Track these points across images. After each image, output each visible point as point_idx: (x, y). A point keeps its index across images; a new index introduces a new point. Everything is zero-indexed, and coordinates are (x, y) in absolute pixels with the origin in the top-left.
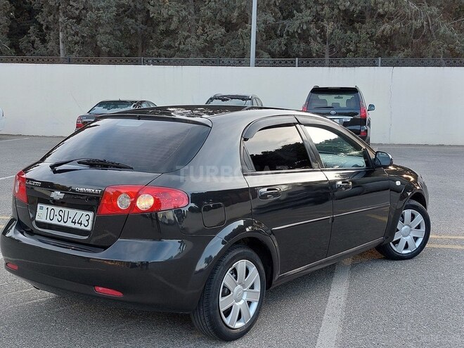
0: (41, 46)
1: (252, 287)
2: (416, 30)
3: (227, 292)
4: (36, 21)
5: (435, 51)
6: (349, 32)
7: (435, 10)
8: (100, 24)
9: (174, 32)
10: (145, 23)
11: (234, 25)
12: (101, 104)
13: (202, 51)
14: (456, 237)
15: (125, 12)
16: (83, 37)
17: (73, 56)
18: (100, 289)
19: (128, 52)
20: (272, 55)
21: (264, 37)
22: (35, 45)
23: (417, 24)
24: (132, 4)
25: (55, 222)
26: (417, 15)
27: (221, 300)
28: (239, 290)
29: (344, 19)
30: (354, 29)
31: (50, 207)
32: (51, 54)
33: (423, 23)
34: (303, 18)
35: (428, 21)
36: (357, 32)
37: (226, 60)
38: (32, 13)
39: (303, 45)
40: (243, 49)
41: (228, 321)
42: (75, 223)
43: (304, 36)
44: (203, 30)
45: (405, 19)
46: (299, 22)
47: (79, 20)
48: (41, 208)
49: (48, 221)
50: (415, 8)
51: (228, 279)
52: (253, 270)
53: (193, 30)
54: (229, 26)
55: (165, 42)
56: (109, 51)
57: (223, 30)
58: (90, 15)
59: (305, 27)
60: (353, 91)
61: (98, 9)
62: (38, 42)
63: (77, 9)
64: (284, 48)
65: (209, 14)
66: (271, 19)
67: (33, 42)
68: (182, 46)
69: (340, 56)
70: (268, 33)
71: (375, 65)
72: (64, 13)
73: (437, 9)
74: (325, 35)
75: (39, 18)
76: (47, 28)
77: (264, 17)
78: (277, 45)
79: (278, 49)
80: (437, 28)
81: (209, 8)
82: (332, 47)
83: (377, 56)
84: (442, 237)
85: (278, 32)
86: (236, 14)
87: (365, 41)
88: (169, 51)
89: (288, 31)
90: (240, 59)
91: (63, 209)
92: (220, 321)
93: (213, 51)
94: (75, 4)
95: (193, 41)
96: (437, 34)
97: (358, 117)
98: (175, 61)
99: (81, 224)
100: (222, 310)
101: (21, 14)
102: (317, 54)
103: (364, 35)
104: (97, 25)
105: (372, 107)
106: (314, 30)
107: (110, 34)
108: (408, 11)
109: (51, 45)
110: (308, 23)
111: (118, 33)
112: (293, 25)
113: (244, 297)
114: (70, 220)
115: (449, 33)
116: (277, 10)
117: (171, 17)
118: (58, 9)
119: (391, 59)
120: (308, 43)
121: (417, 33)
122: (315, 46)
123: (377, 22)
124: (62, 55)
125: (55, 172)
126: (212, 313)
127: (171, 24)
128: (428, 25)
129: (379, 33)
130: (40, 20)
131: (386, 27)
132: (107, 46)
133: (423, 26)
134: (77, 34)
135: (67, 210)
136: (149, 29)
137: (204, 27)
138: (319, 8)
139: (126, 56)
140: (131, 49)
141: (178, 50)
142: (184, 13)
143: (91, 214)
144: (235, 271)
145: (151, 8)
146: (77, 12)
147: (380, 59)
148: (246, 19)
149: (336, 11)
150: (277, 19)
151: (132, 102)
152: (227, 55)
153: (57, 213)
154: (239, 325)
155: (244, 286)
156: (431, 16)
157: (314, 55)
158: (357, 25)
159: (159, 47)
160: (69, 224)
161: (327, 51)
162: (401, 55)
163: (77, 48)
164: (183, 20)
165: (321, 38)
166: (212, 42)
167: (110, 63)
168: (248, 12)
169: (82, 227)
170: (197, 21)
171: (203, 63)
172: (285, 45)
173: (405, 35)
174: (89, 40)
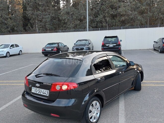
0: (31, 29)
1: (98, 109)
2: (131, 18)
3: (91, 112)
4: (30, 22)
5: (137, 24)
6: (113, 20)
7: (136, 13)
8: (47, 22)
9: (66, 23)
10: (58, 21)
11: (82, 20)
12: (48, 44)
13: (74, 27)
14: (152, 82)
15: (53, 18)
16: (42, 26)
17: (40, 31)
18: (53, 114)
19: (54, 29)
20: (93, 27)
21: (90, 23)
22: (30, 29)
23: (131, 17)
24: (55, 16)
25: (37, 93)
26: (131, 14)
27: (89, 114)
28: (94, 110)
29: (111, 17)
30: (114, 19)
31: (36, 88)
32: (34, 31)
33: (133, 16)
34: (100, 17)
35: (134, 16)
36: (115, 20)
37: (80, 30)
38: (29, 20)
39: (101, 24)
40: (85, 26)
41: (91, 120)
42: (43, 93)
43: (101, 22)
44: (74, 22)
45: (128, 15)
46: (99, 18)
47: (41, 21)
48: (33, 88)
49: (35, 92)
50: (131, 12)
51: (91, 108)
52: (98, 103)
53: (71, 22)
54: (81, 20)
55: (64, 26)
56: (50, 29)
57: (79, 22)
58: (44, 20)
59: (101, 19)
60: (116, 37)
61: (46, 18)
62: (31, 28)
63: (40, 18)
64: (96, 25)
65: (75, 17)
66: (92, 18)
67: (29, 28)
68: (69, 27)
69: (111, 27)
70: (91, 22)
71: (121, 29)
72: (37, 20)
73: (137, 13)
74: (106, 21)
75: (31, 21)
76: (33, 24)
77: (90, 17)
78: (94, 25)
79: (94, 26)
80: (137, 17)
81: (75, 16)
82: (109, 24)
83: (121, 26)
84: (148, 81)
85: (94, 21)
86: (82, 17)
87: (118, 22)
88: (65, 28)
89: (97, 21)
90: (84, 29)
91: (40, 89)
92: (89, 121)
93: (77, 27)
94: (40, 17)
95: (71, 25)
96: (137, 19)
97: (118, 44)
98: (67, 31)
99: (45, 94)
100: (90, 117)
101: (26, 20)
102: (105, 26)
103: (117, 21)
104: (46, 22)
105: (121, 41)
106: (103, 20)
107: (49, 24)
108: (129, 13)
109: (34, 28)
110: (102, 18)
111: (52, 24)
112: (98, 19)
113: (96, 112)
114: (42, 93)
115: (140, 19)
116: (93, 15)
117: (65, 19)
118: (35, 19)
119: (125, 27)
120: (102, 24)
121: (132, 19)
122: (104, 24)
123: (120, 17)
124: (37, 31)
125: (37, 77)
126: (87, 119)
127: (65, 21)
128: (135, 17)
129: (121, 20)
130: (31, 22)
131: (123, 18)
132: (49, 28)
133: (133, 17)
134: (41, 25)
135: (41, 89)
136: (59, 22)
137: (74, 21)
138: (105, 14)
139: (54, 30)
140: (55, 28)
141: (68, 28)
142: (69, 18)
143: (48, 91)
144: (93, 105)
145: (60, 17)
146: (40, 19)
147: (122, 27)
148: (85, 18)
149: (109, 15)
150: (93, 18)
151: (56, 43)
152: (81, 28)
153: (38, 90)
154: (95, 121)
155: (95, 109)
156: (135, 14)
157: (104, 27)
158: (115, 18)
159: (62, 27)
160: (42, 94)
161: (107, 26)
162: (128, 25)
163: (41, 29)
164: (68, 20)
165: (105, 22)
166: (76, 25)
167: (50, 32)
168: (86, 16)
169: (46, 95)
170: (72, 20)
171: (74, 31)
172: (96, 24)
173: (128, 20)
174: (44, 26)
